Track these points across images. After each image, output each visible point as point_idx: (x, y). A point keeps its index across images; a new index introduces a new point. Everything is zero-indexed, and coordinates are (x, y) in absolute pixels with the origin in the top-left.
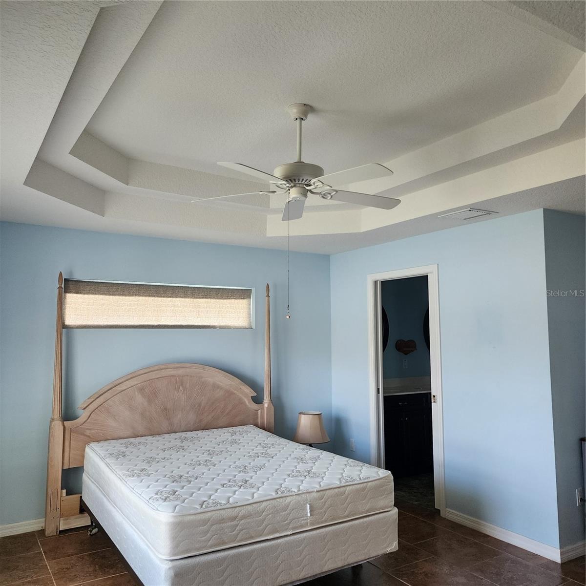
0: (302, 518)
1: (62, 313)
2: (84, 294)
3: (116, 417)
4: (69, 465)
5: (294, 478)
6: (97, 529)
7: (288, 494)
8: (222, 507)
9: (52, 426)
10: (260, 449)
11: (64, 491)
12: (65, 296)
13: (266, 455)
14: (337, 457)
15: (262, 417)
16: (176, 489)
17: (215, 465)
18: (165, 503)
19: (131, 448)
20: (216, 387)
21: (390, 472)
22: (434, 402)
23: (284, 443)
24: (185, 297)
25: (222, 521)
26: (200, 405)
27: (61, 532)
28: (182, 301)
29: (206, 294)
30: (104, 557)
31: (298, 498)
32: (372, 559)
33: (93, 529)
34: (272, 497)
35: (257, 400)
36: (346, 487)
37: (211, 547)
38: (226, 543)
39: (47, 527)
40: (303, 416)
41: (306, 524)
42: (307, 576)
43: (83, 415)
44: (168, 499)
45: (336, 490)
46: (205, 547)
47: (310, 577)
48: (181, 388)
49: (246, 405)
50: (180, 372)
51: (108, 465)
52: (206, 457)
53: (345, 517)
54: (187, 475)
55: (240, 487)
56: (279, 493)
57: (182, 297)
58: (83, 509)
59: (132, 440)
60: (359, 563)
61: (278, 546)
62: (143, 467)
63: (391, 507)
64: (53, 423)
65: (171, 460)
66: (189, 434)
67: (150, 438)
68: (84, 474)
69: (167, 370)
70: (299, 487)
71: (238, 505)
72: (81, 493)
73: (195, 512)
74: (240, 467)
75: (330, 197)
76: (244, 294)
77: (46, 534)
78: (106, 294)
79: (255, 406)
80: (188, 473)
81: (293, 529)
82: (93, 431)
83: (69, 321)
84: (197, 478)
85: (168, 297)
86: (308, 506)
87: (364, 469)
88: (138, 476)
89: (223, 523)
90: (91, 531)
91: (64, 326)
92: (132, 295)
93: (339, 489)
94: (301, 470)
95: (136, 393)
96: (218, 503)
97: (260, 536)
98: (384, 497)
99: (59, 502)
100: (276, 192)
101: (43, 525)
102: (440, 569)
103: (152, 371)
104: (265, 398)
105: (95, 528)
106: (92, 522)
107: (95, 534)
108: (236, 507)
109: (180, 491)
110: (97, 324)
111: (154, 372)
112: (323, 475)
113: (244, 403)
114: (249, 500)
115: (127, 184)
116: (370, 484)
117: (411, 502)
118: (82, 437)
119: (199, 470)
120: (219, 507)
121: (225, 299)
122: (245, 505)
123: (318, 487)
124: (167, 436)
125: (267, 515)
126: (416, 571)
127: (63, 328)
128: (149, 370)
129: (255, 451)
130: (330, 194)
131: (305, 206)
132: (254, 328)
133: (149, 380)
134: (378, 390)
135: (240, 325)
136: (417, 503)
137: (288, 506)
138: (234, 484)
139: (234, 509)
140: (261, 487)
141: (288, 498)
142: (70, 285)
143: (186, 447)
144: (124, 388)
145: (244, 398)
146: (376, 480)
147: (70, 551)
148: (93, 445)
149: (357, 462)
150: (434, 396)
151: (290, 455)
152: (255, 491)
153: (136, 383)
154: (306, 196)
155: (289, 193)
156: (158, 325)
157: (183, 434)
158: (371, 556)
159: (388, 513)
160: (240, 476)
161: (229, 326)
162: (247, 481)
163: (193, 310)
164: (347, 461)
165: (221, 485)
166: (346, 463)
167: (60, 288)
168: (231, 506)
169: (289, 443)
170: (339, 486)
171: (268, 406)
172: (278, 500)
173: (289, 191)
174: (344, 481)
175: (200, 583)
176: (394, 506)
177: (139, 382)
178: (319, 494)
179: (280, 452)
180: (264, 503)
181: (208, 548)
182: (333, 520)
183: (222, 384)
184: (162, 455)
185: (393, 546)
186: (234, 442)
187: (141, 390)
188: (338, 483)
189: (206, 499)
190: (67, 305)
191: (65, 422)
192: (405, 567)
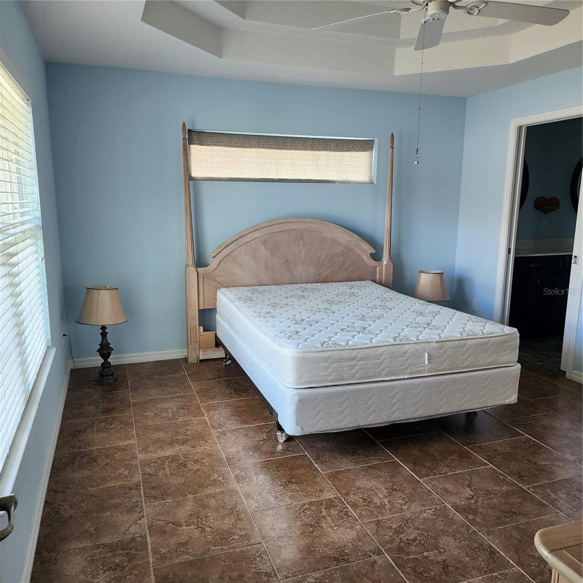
0: (420, 365)
1: (188, 164)
2: (207, 145)
3: (243, 267)
4: (204, 307)
5: (413, 328)
6: (230, 361)
7: (406, 342)
8: (341, 348)
9: (187, 271)
10: (378, 302)
11: (202, 328)
12: (190, 148)
13: (384, 307)
14: (459, 313)
15: (381, 274)
16: (298, 330)
17: (334, 313)
18: (289, 341)
19: (256, 295)
20: (334, 242)
21: (516, 329)
22: (575, 263)
23: (403, 298)
24: (304, 150)
25: (341, 360)
26: (319, 259)
27: (201, 361)
28: (301, 153)
29: (326, 146)
30: (237, 383)
31: (418, 347)
32: (489, 408)
33: (227, 360)
34: (391, 344)
35: (376, 257)
36: (467, 341)
37: (332, 381)
38: (345, 380)
39: (189, 356)
40: (423, 274)
41: (424, 371)
42: (421, 416)
43: (213, 263)
44: (291, 338)
45: (457, 342)
46: (326, 381)
47: (425, 417)
48: (301, 243)
49: (364, 262)
50: (300, 226)
51: (237, 307)
52: (326, 305)
53: (463, 368)
54: (308, 320)
55: (359, 332)
56: (397, 340)
57: (301, 150)
58: (218, 344)
59: (258, 288)
60: (475, 411)
61: (395, 387)
62: (268, 311)
63: (513, 363)
64: (188, 269)
65: (294, 306)
66: (309, 286)
67: (273, 287)
68: (217, 315)
69: (288, 224)
70: (418, 336)
71: (356, 347)
72: (216, 331)
73: (317, 350)
74: (358, 316)
75: (477, 12)
76: (366, 146)
77: (189, 361)
78: (227, 146)
79: (373, 263)
80: (309, 318)
81: (410, 373)
82: (223, 278)
83: (194, 174)
84: (317, 323)
85: (288, 149)
86: (427, 354)
87: (487, 325)
88: (265, 317)
89: (342, 362)
90: (226, 362)
91: (191, 178)
92: (252, 147)
93: (460, 342)
94: (420, 322)
95: (260, 245)
96: (337, 345)
97: (378, 376)
98: (508, 353)
99: (198, 336)
100: (410, 9)
101: (186, 354)
102: (561, 424)
103: (273, 225)
104: (384, 256)
105: (228, 360)
106: (226, 355)
107: (229, 365)
108: (355, 349)
109: (302, 332)
110: (221, 177)
111: (276, 226)
112: (443, 328)
113: (362, 259)
114: (368, 344)
115: (244, 18)
116: (493, 339)
117: (534, 362)
118: (213, 282)
119: (318, 316)
120: (338, 348)
121: (346, 151)
122: (364, 348)
123: (438, 339)
124: (289, 286)
125: (385, 359)
126: (534, 424)
127: (190, 180)
128: (271, 223)
129: (373, 303)
130: (478, 7)
131: (443, 33)
132: (375, 183)
133: (271, 233)
134: (510, 250)
135: (360, 180)
136: (540, 363)
137: (406, 353)
138: (353, 330)
139: (353, 351)
140: (379, 334)
141: (406, 345)
142: (193, 136)
143: (306, 297)
144: (249, 240)
145: (362, 254)
146: (500, 336)
147: (210, 376)
148: (223, 290)
149: (480, 318)
150: (576, 257)
151: (409, 309)
152: (374, 337)
153: (259, 235)
154: (446, 11)
155: (427, 9)
156: (278, 179)
157: (304, 285)
158: (488, 406)
159: (510, 368)
160: (359, 324)
161: (349, 181)
162: (365, 328)
163: (312, 163)
164: (470, 317)
165: (341, 329)
166: (468, 319)
167: (184, 138)
168: (350, 348)
169: (408, 298)
170: (460, 338)
171: (387, 263)
172: (396, 346)
173: (426, 7)
174: (465, 334)
175: (322, 410)
176: (517, 362)
177: (262, 235)
178: (438, 344)
179: (398, 305)
180: (383, 348)
181: (328, 382)
182: (451, 369)
183: (340, 240)
184: (285, 301)
185: (513, 399)
186: (353, 294)
187: (264, 242)
188: (459, 336)
189: (326, 340)
190: (192, 157)
191: (198, 268)
192: (521, 419)
